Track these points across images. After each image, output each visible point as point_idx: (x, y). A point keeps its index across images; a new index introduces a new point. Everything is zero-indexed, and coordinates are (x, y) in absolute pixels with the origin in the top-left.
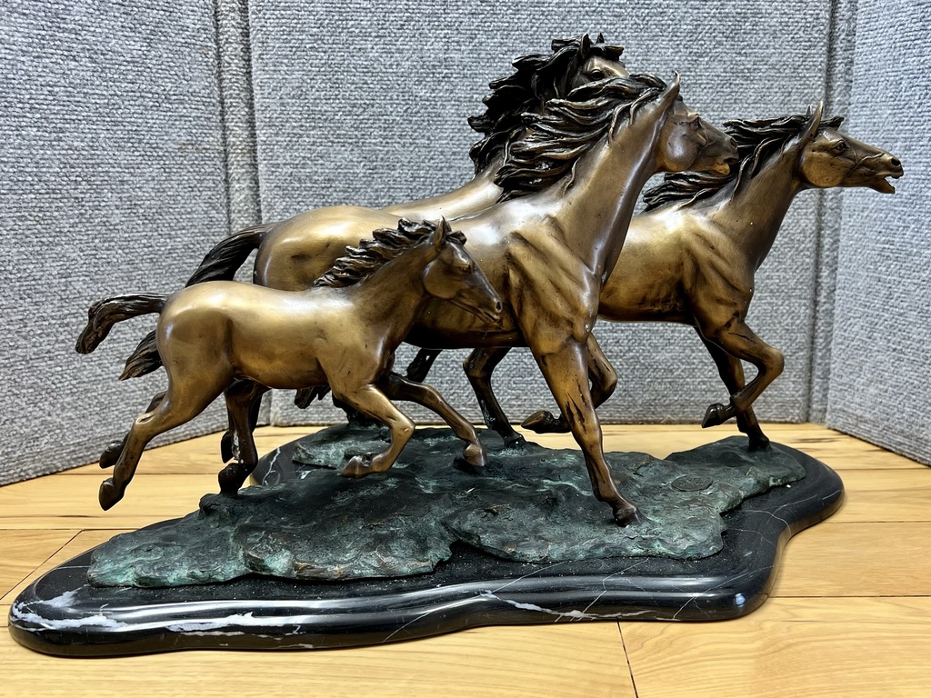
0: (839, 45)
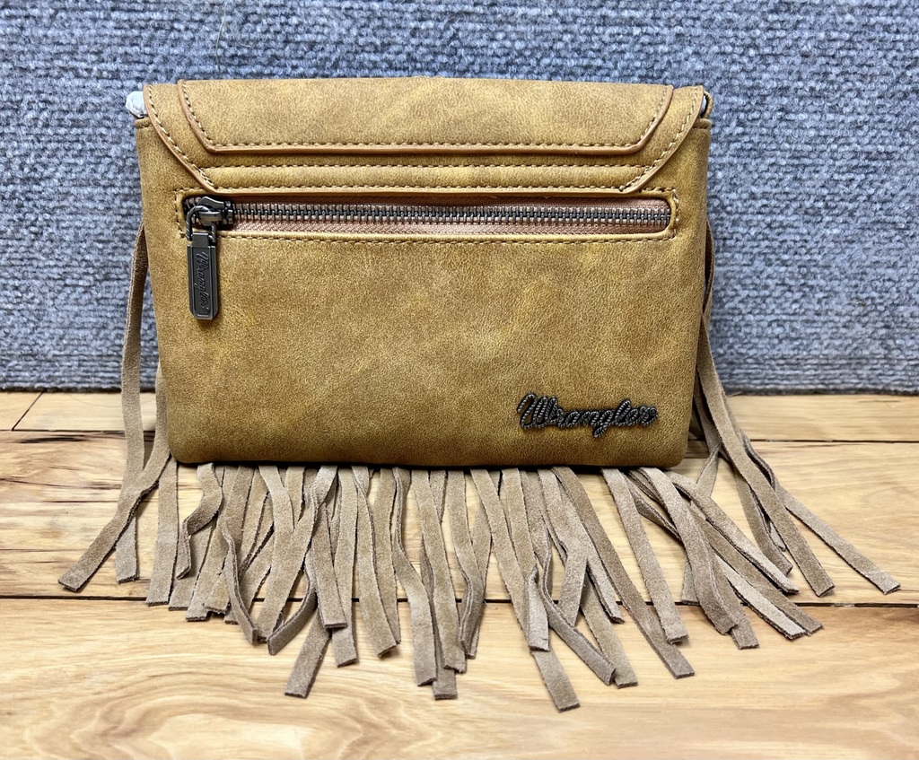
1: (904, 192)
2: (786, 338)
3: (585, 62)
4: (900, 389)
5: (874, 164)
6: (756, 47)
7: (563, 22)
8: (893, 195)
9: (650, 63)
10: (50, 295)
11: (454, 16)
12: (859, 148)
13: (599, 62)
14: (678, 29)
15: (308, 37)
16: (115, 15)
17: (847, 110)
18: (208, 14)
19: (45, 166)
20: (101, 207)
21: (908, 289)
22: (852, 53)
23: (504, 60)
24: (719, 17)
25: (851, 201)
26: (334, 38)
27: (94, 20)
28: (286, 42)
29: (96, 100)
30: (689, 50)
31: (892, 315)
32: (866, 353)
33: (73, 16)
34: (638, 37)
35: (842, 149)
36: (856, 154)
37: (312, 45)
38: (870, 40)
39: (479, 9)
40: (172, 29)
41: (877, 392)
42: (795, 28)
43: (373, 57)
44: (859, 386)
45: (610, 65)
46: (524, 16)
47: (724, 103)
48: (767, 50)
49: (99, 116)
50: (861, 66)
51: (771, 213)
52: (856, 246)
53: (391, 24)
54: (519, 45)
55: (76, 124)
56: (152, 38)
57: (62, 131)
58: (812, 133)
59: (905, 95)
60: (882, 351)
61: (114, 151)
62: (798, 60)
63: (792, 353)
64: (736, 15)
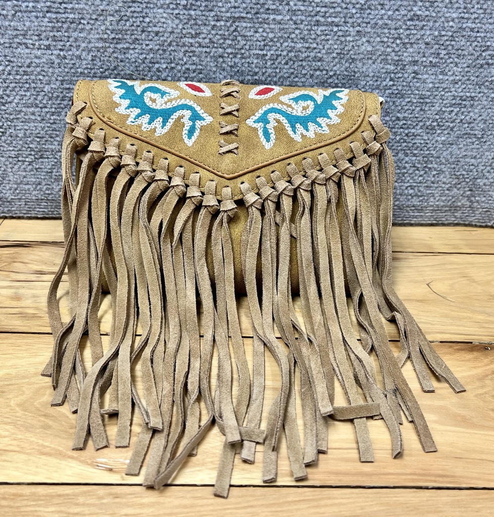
1: (480, 118)
2: (416, 195)
3: (307, 45)
4: (478, 224)
5: (464, 103)
6: (401, 39)
7: (295, 23)
8: (474, 120)
9: (342, 47)
10: (10, 166)
11: (235, 19)
12: (456, 94)
13: (315, 45)
14: (358, 28)
15: (155, 29)
16: (48, 15)
17: (450, 73)
18: (100, 15)
19: (8, 96)
20: (39, 119)
21: (482, 170)
22: (453, 43)
23: (262, 43)
24: (380, 22)
25: (452, 122)
26: (169, 30)
27: (37, 17)
28: (143, 31)
29: (37, 61)
30: (364, 40)
31: (473, 184)
32: (459, 204)
33: (25, 15)
34: (336, 32)
35: (446, 95)
36: (454, 97)
37: (157, 33)
38: (463, 36)
39: (249, 16)
40: (80, 23)
41: (465, 225)
42: (422, 29)
43: (191, 40)
44: (456, 222)
45: (321, 47)
46: (274, 19)
47: (383, 68)
48: (406, 41)
49: (38, 69)
50: (458, 50)
51: (408, 128)
52: (454, 146)
53: (200, 23)
54: (271, 35)
55: (26, 73)
56: (69, 28)
57: (18, 77)
58: (431, 85)
59: (482, 66)
60: (468, 203)
61: (47, 89)
62: (423, 46)
63: (418, 204)
64: (390, 22)
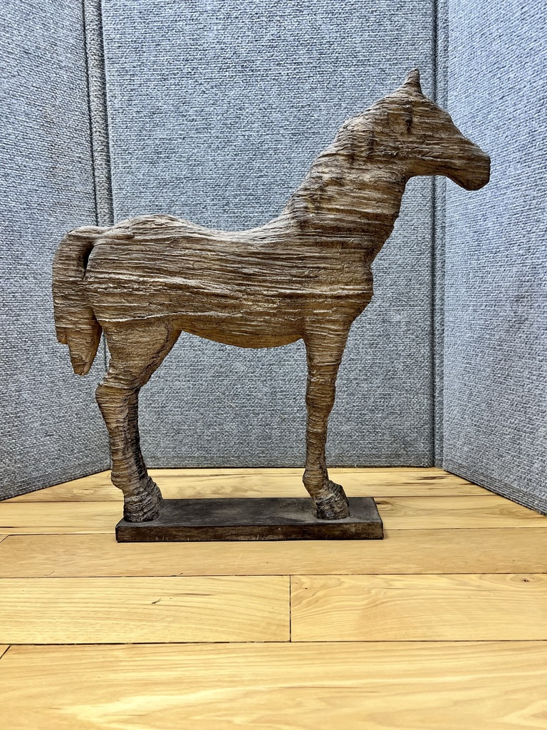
0: (438, 252)
